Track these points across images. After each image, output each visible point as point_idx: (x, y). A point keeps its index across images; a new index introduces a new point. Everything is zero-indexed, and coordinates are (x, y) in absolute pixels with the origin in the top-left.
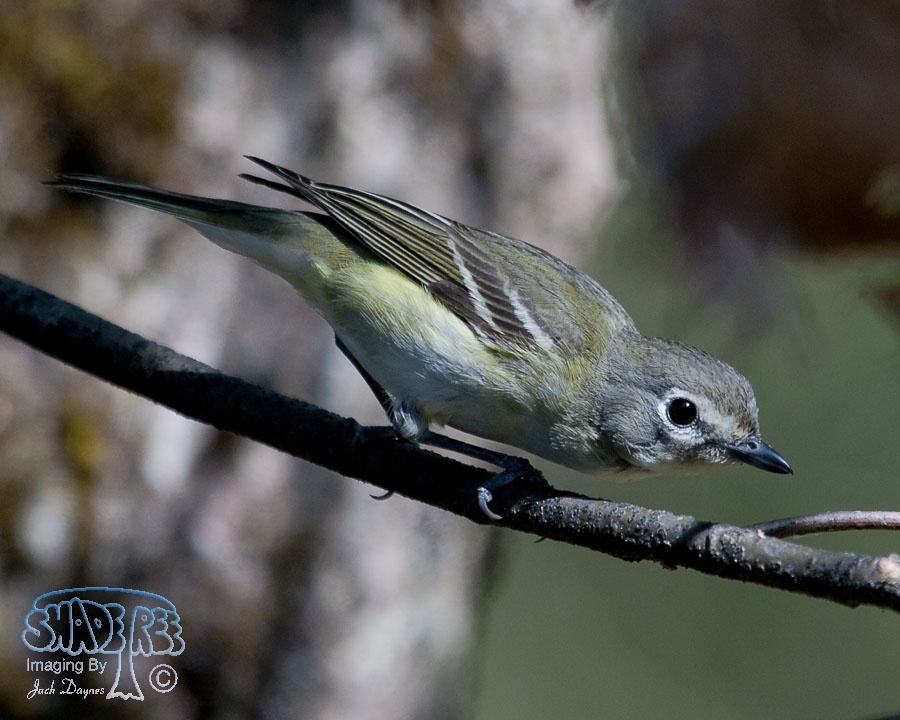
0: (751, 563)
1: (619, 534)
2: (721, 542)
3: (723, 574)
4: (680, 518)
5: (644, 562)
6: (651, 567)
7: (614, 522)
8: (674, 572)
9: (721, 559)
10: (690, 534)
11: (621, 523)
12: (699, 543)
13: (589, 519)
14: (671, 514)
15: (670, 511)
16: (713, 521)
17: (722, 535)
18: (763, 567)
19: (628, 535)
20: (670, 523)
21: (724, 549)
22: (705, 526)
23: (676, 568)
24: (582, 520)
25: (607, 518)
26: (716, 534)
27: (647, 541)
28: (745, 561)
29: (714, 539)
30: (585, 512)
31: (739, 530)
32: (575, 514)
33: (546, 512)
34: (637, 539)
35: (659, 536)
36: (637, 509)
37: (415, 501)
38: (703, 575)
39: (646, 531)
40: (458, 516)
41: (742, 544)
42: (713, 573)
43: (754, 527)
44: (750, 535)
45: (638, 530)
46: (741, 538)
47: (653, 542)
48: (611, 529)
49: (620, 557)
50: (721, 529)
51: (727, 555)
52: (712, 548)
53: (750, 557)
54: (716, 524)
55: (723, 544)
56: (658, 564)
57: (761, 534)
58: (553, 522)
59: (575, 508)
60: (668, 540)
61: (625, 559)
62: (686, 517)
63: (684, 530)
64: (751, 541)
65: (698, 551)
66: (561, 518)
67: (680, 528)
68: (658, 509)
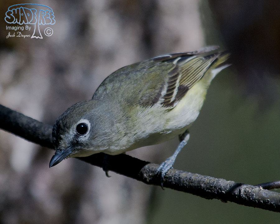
0: (257, 200)
1: (204, 188)
2: (245, 191)
3: (246, 205)
4: (229, 182)
5: (214, 199)
6: (216, 202)
7: (202, 183)
8: (226, 203)
9: (245, 198)
10: (233, 188)
11: (205, 184)
12: (236, 192)
13: (192, 182)
14: (225, 180)
15: (225, 179)
16: (241, 183)
17: (246, 189)
18: (262, 202)
19: (207, 189)
20: (225, 184)
21: (246, 194)
22: (239, 185)
23: (227, 202)
24: (189, 182)
25: (199, 182)
26: (243, 188)
27: (215, 191)
28: (255, 199)
29: (242, 190)
30: (190, 179)
31: (252, 186)
32: (186, 180)
33: (174, 180)
34: (211, 190)
35: (220, 189)
36: (211, 178)
37: (121, 175)
38: (238, 205)
39: (215, 187)
40: (139, 181)
41: (254, 192)
42: (242, 204)
43: (259, 185)
44: (257, 189)
45: (212, 187)
46: (253, 190)
47: (218, 192)
48: (201, 186)
49: (204, 198)
50: (245, 186)
51: (248, 197)
52: (241, 194)
53: (257, 197)
54: (243, 184)
55: (246, 192)
56: (220, 200)
57: (261, 188)
58: (177, 184)
59: (186, 178)
60: (224, 191)
61: (206, 199)
62: (231, 182)
63: (230, 187)
64: (257, 191)
65: (236, 195)
66: (180, 182)
67: (228, 186)
68: (220, 178)
